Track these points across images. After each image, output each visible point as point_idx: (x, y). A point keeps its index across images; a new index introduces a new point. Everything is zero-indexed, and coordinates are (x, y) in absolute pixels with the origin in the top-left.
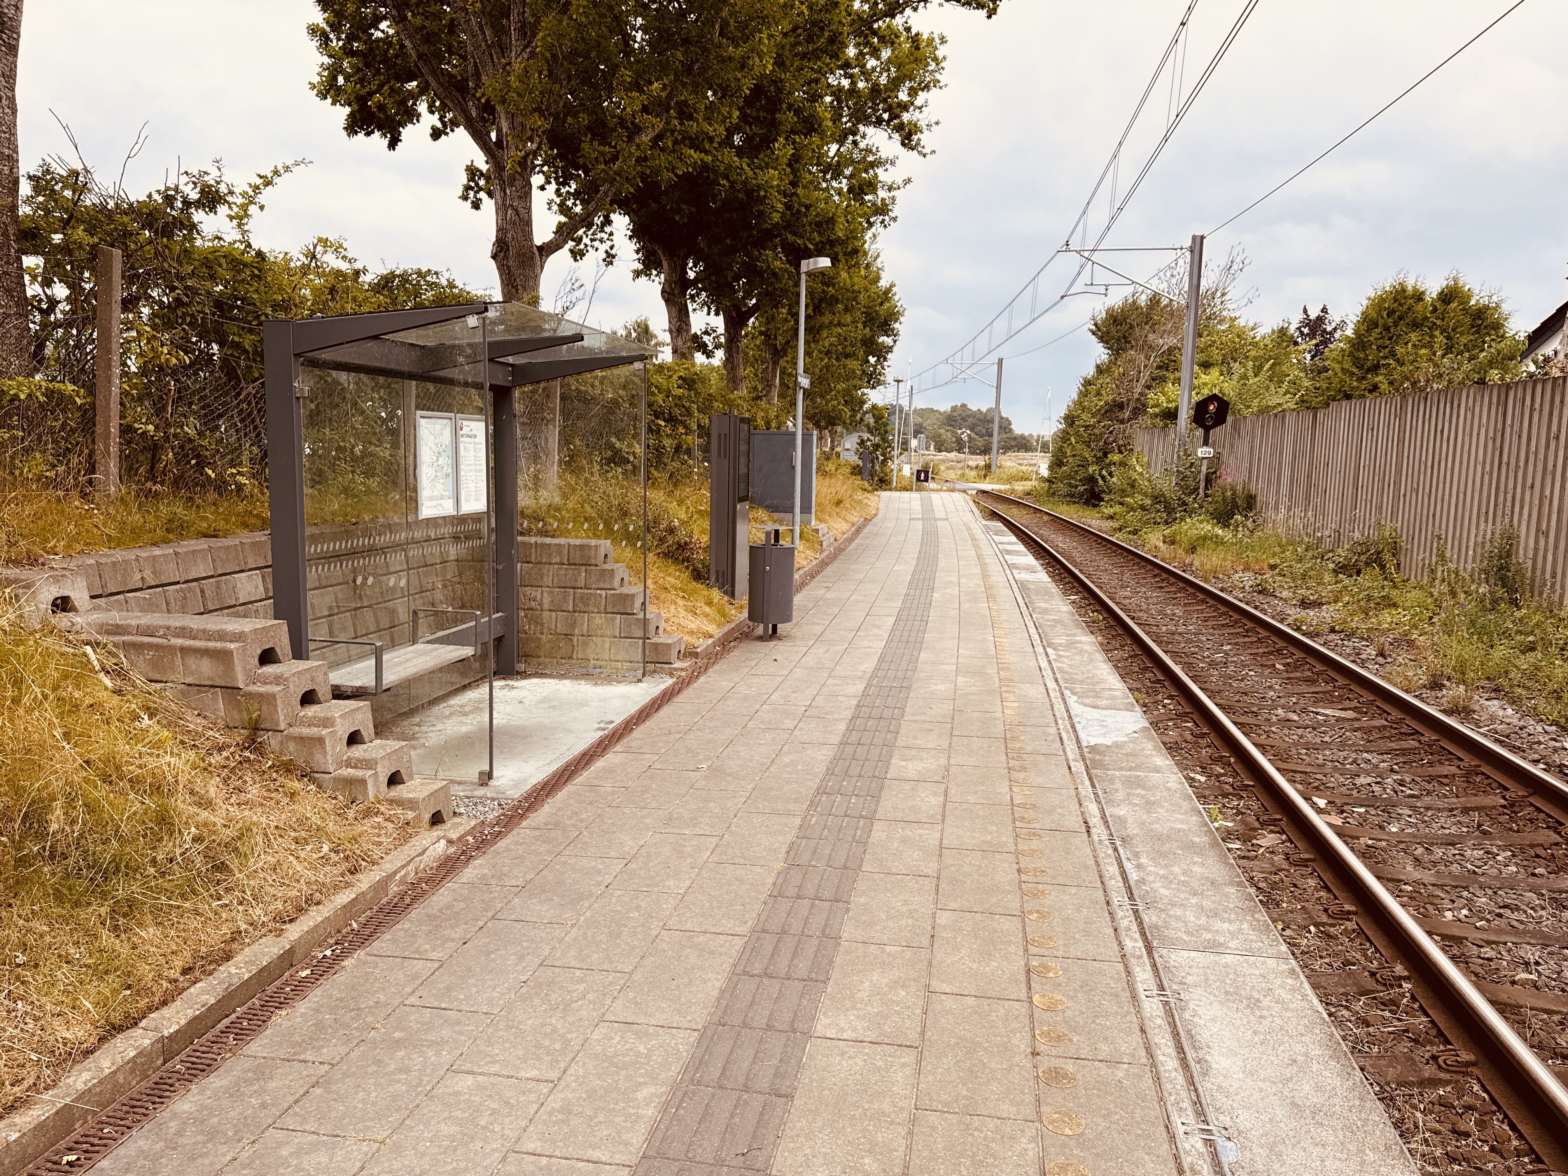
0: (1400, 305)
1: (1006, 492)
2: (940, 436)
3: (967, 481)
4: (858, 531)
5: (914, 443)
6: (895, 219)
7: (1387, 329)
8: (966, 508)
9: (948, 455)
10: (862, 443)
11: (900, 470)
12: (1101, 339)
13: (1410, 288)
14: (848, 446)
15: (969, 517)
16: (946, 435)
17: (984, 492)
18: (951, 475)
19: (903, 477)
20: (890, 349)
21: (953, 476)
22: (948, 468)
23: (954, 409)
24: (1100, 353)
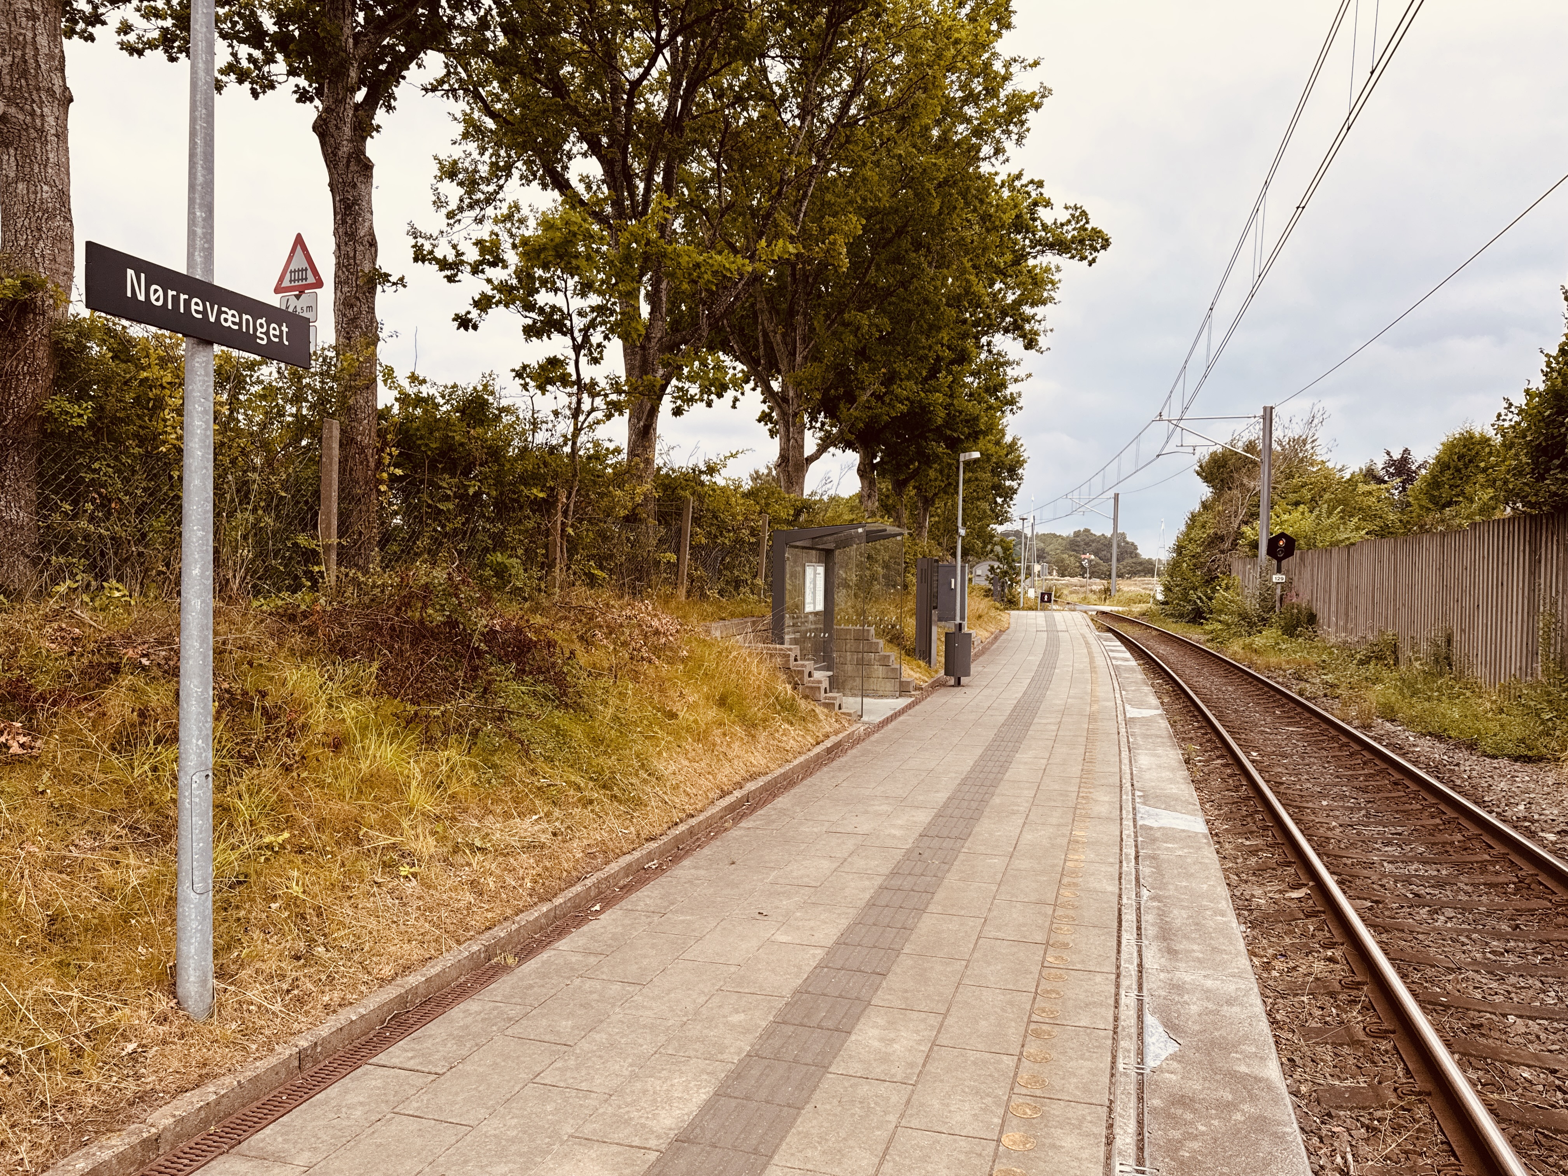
0: (1469, 450)
1: (1123, 613)
2: (1062, 561)
3: (1089, 603)
4: (996, 638)
5: (1037, 568)
6: (1021, 408)
7: (1458, 470)
8: (1084, 623)
9: (1072, 580)
10: (992, 569)
11: (1026, 593)
12: (1206, 479)
13: (1477, 435)
14: (979, 572)
15: (1086, 631)
16: (1069, 559)
17: (1103, 613)
18: (1073, 598)
19: (1029, 599)
20: (1015, 492)
21: (1076, 599)
22: (1071, 593)
23: (1077, 534)
24: (1205, 491)
